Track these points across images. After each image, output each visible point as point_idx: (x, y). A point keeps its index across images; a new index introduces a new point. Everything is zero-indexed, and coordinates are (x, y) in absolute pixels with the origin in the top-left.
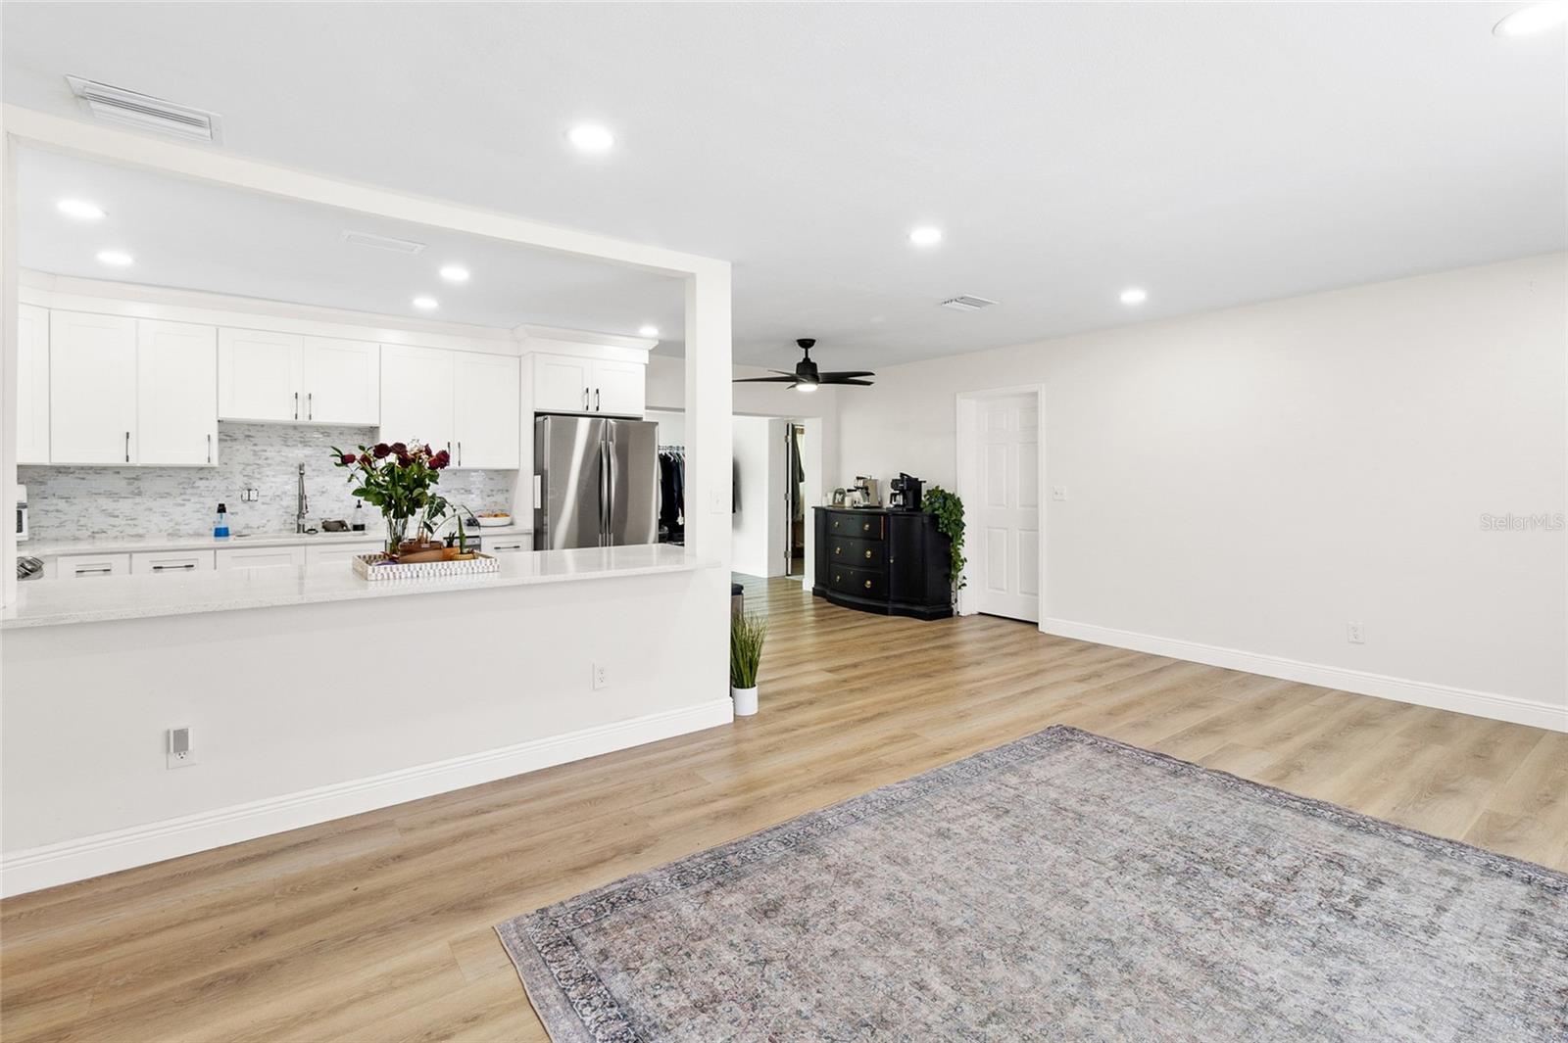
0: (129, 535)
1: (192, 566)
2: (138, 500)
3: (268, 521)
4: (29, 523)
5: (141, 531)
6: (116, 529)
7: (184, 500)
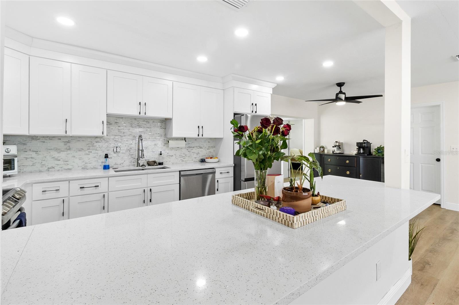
0: (65, 169)
1: (98, 186)
2: (69, 152)
3: (124, 161)
4: (18, 164)
5: (70, 167)
6: (59, 166)
7: (89, 152)
